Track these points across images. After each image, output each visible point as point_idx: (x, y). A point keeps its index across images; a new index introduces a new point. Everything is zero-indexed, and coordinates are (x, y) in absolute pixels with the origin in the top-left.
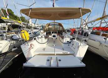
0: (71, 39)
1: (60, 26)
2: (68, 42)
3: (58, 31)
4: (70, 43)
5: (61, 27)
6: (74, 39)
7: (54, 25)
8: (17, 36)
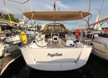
0: (74, 42)
1: (62, 27)
2: (71, 45)
3: (60, 33)
4: (73, 46)
5: (63, 29)
6: (78, 41)
7: (55, 26)
8: (11, 39)
